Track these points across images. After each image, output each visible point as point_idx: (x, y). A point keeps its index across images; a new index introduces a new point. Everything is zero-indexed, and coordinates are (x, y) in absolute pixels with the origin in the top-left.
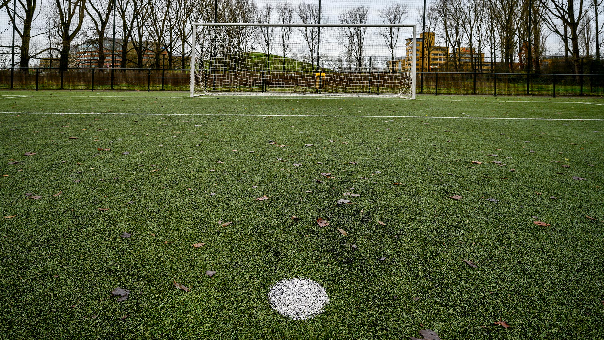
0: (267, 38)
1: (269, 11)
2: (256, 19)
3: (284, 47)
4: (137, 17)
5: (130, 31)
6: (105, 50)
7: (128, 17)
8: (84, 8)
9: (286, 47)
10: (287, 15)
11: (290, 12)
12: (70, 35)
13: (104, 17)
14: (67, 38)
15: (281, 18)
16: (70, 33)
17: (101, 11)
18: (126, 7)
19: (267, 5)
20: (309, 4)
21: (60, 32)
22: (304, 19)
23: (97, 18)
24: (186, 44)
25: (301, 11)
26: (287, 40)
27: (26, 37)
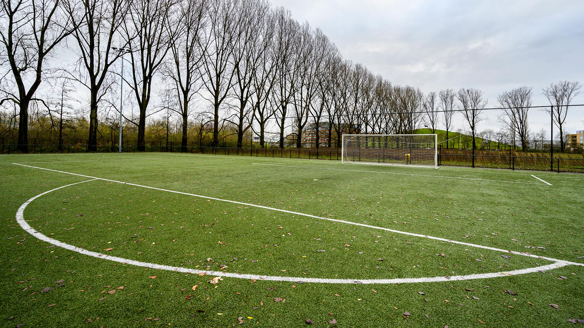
0: (432, 119)
1: (433, 98)
2: (423, 105)
3: (447, 125)
4: (337, 112)
5: (333, 121)
6: (319, 133)
7: (332, 112)
8: (309, 109)
9: (448, 126)
10: (449, 100)
11: (452, 98)
12: (302, 125)
13: (318, 113)
14: (301, 127)
15: (444, 103)
16: (302, 124)
17: (317, 110)
18: (331, 107)
19: (431, 93)
20: (469, 89)
21: (297, 124)
22: (464, 102)
23: (315, 115)
24: (368, 126)
25: (462, 96)
26: (449, 120)
27: (282, 128)
